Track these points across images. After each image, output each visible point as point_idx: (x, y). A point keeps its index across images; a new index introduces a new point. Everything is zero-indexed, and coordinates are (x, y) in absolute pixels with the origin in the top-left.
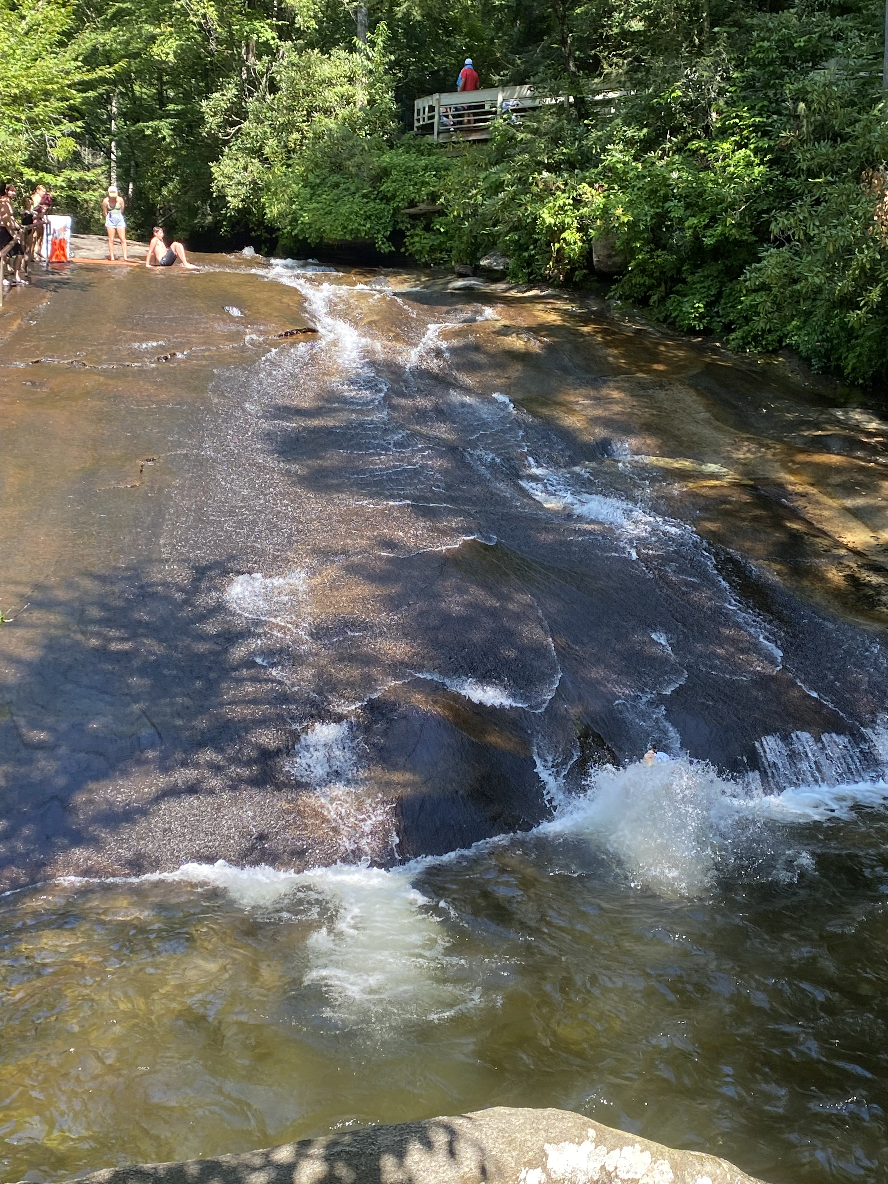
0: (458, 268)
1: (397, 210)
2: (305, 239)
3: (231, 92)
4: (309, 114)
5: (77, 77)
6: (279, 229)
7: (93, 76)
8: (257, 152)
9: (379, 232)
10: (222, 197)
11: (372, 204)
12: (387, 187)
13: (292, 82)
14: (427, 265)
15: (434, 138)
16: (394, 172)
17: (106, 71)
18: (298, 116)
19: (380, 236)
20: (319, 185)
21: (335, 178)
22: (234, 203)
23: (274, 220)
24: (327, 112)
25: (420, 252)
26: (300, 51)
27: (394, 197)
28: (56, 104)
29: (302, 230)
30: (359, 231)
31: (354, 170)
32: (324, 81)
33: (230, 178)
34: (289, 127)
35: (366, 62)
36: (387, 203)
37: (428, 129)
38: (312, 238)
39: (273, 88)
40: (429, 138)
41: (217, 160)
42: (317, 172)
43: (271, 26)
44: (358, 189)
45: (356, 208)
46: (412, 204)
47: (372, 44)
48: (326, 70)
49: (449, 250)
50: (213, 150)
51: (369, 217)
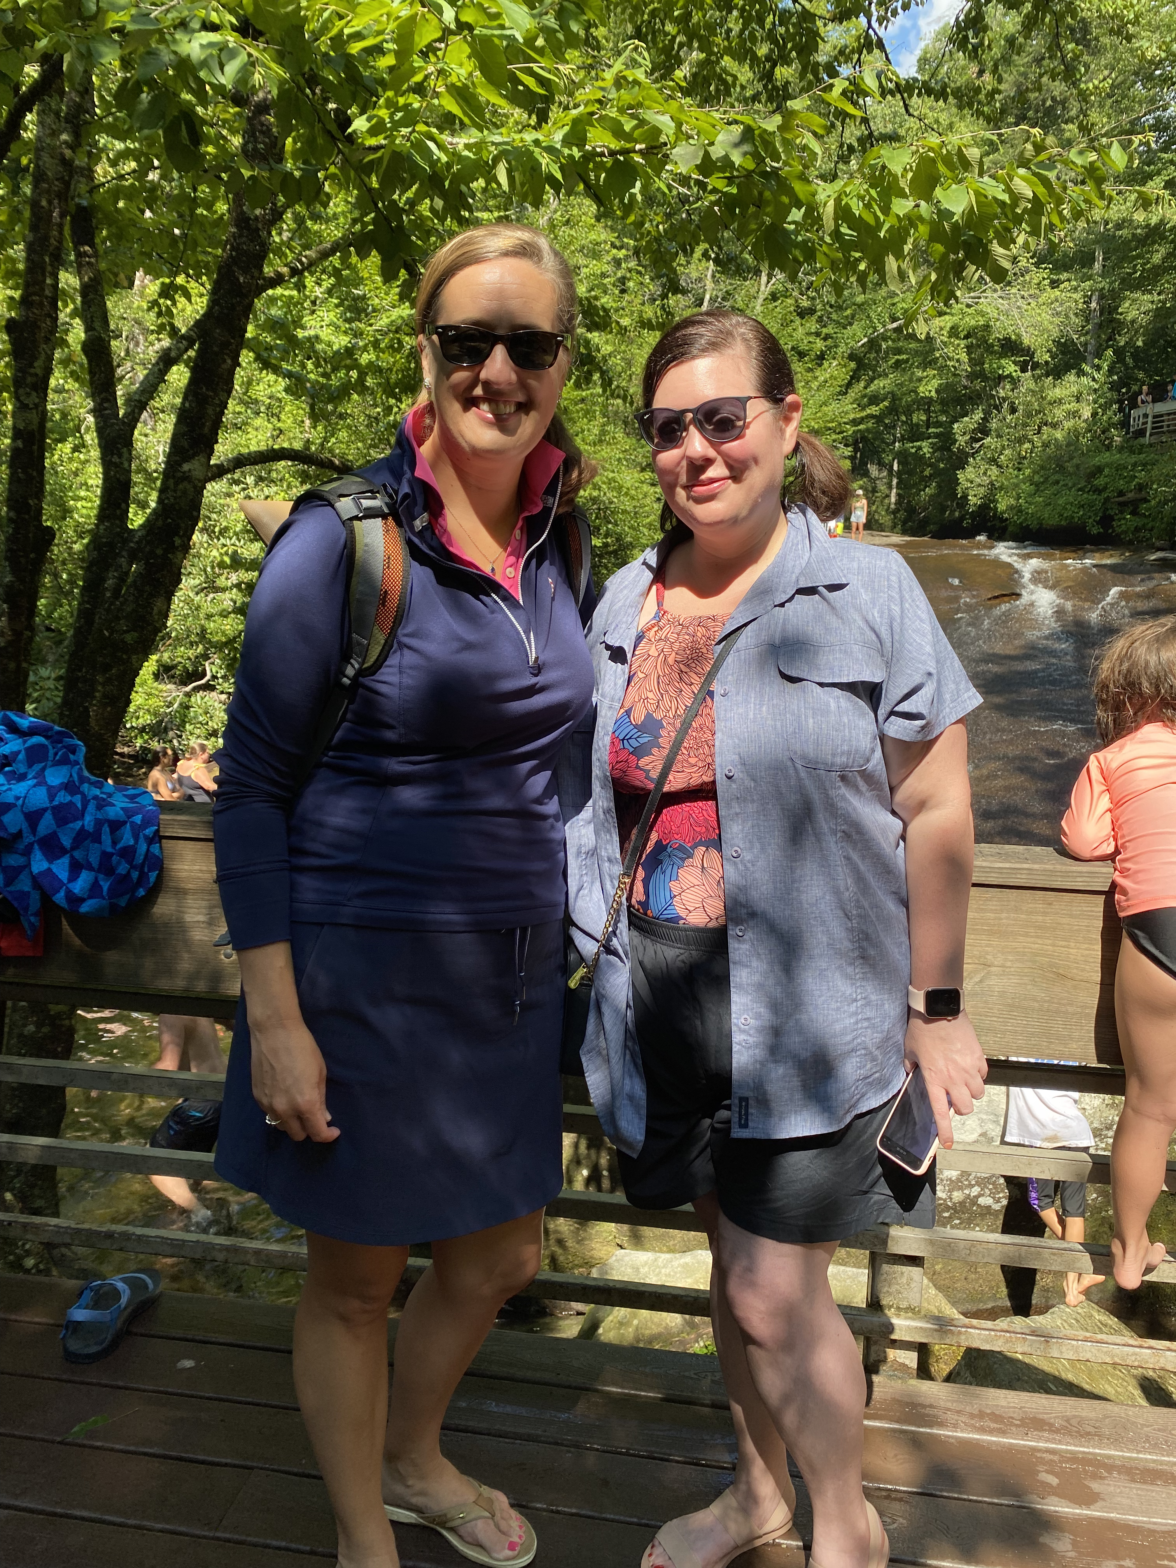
0: (1158, 544)
1: (1107, 499)
2: (1028, 525)
3: (978, 415)
4: (1040, 428)
5: (852, 416)
6: (1007, 519)
7: (864, 414)
8: (993, 461)
9: (1090, 517)
10: (965, 497)
11: (1085, 496)
12: (1100, 481)
13: (1028, 404)
14: (1131, 542)
15: (1147, 440)
16: (1106, 471)
17: (874, 410)
18: (1031, 431)
19: (1091, 521)
20: (1042, 483)
21: (1056, 477)
23: (1002, 513)
24: (1054, 426)
25: (1126, 532)
26: (1037, 379)
27: (1105, 488)
28: (834, 437)
29: (1026, 519)
30: (1073, 518)
31: (1071, 470)
32: (1055, 402)
33: (972, 482)
34: (1020, 441)
35: (1092, 383)
36: (1099, 495)
37: (1141, 433)
38: (1034, 525)
39: (1013, 410)
40: (1142, 440)
41: (964, 468)
42: (1042, 472)
43: (1015, 363)
44: (1074, 485)
45: (1071, 500)
46: (1121, 494)
47: (1098, 368)
48: (1058, 392)
49: (1151, 530)
50: (960, 461)
51: (1083, 506)
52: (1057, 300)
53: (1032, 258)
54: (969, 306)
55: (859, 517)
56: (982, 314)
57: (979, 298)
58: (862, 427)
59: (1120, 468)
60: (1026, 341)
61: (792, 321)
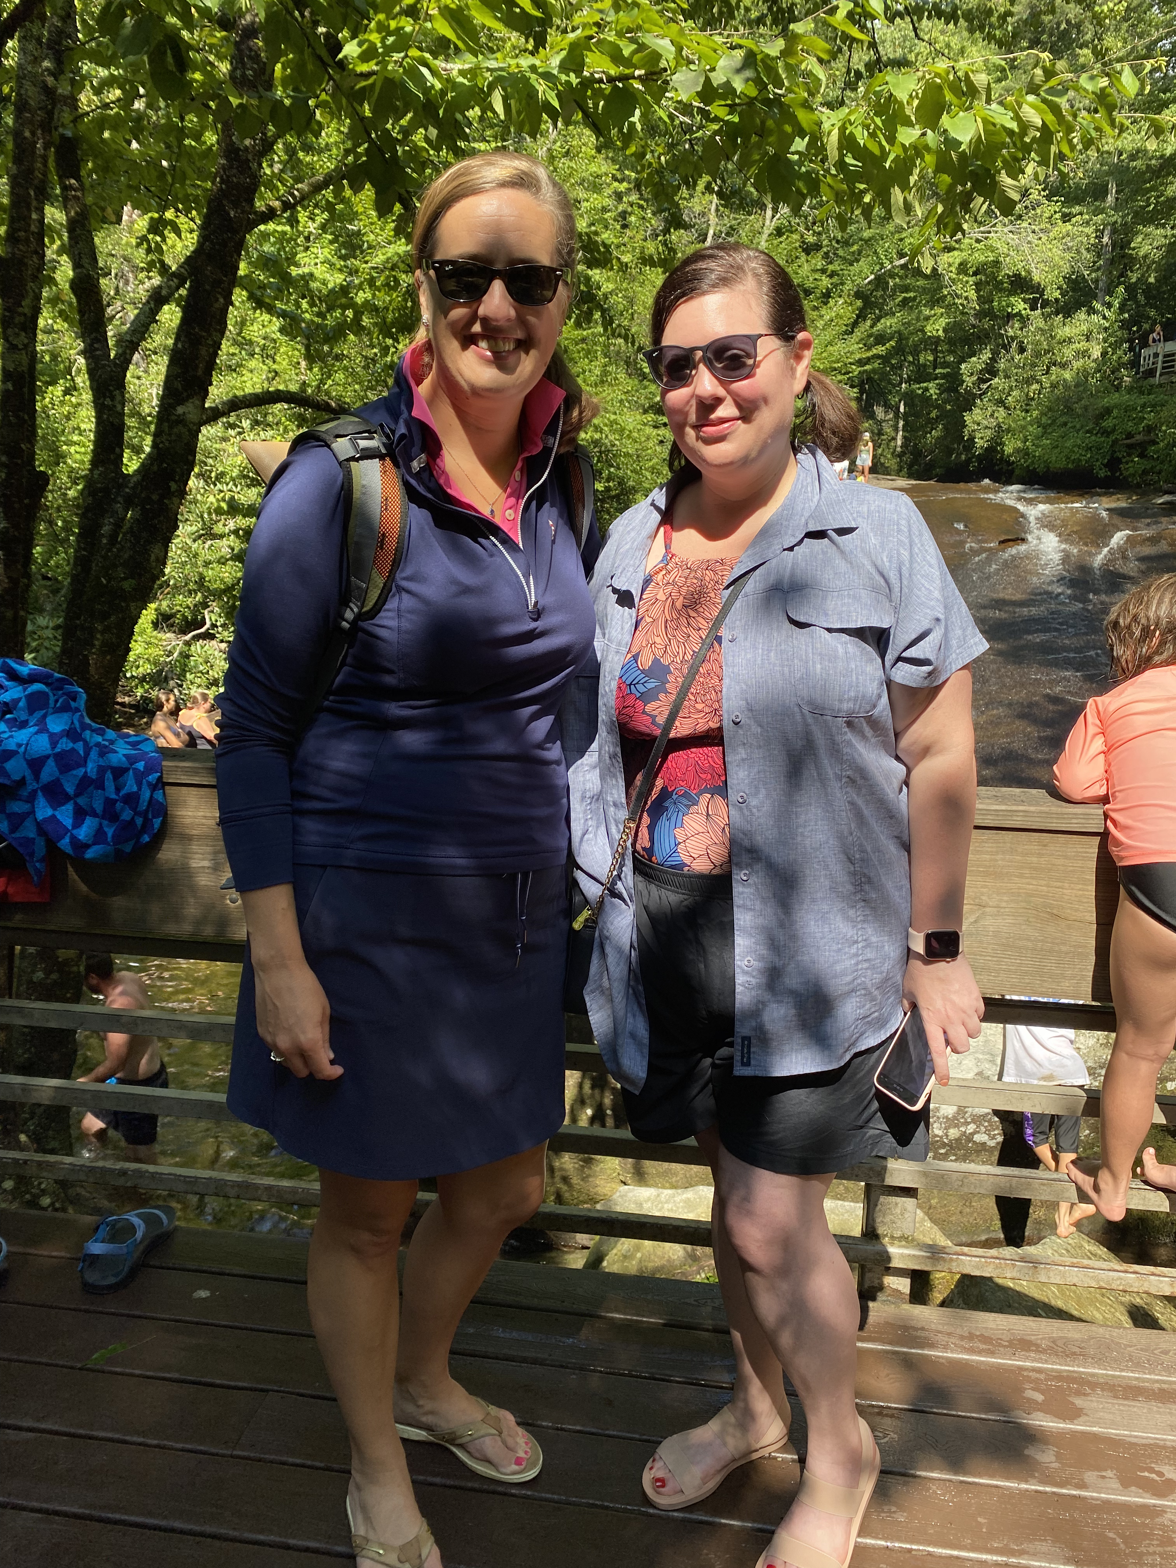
0: (1166, 487)
1: (1115, 442)
2: (1035, 469)
3: (986, 355)
4: (1048, 368)
5: (858, 356)
6: (1013, 462)
7: (870, 354)
8: (1001, 402)
9: (1097, 460)
10: (972, 439)
11: (1093, 438)
12: (1108, 423)
13: (1038, 343)
14: (1138, 486)
15: (1157, 380)
16: (1115, 412)
17: (880, 350)
18: (1038, 372)
19: (1098, 463)
20: (1050, 425)
21: (1064, 419)
22: (980, 443)
23: (1011, 455)
25: (1134, 475)
26: (1046, 317)
27: (1114, 430)
29: (1033, 462)
30: (1080, 460)
31: (1079, 411)
32: (1064, 341)
33: (978, 424)
34: (1028, 381)
35: (1102, 322)
36: (1108, 437)
37: (1151, 373)
38: (1041, 468)
39: (1022, 350)
40: (1151, 380)
41: (970, 410)
42: (1050, 414)
43: (1025, 300)
44: (1082, 427)
45: (1079, 442)
46: (1129, 436)
47: (1109, 306)
48: (1067, 331)
49: (1160, 473)
50: (968, 403)
51: (1090, 449)
52: (1068, 235)
53: (1044, 190)
54: (978, 241)
55: (864, 461)
56: (992, 249)
57: (990, 232)
58: (867, 367)
59: (1128, 409)
60: (1036, 277)
61: (797, 257)
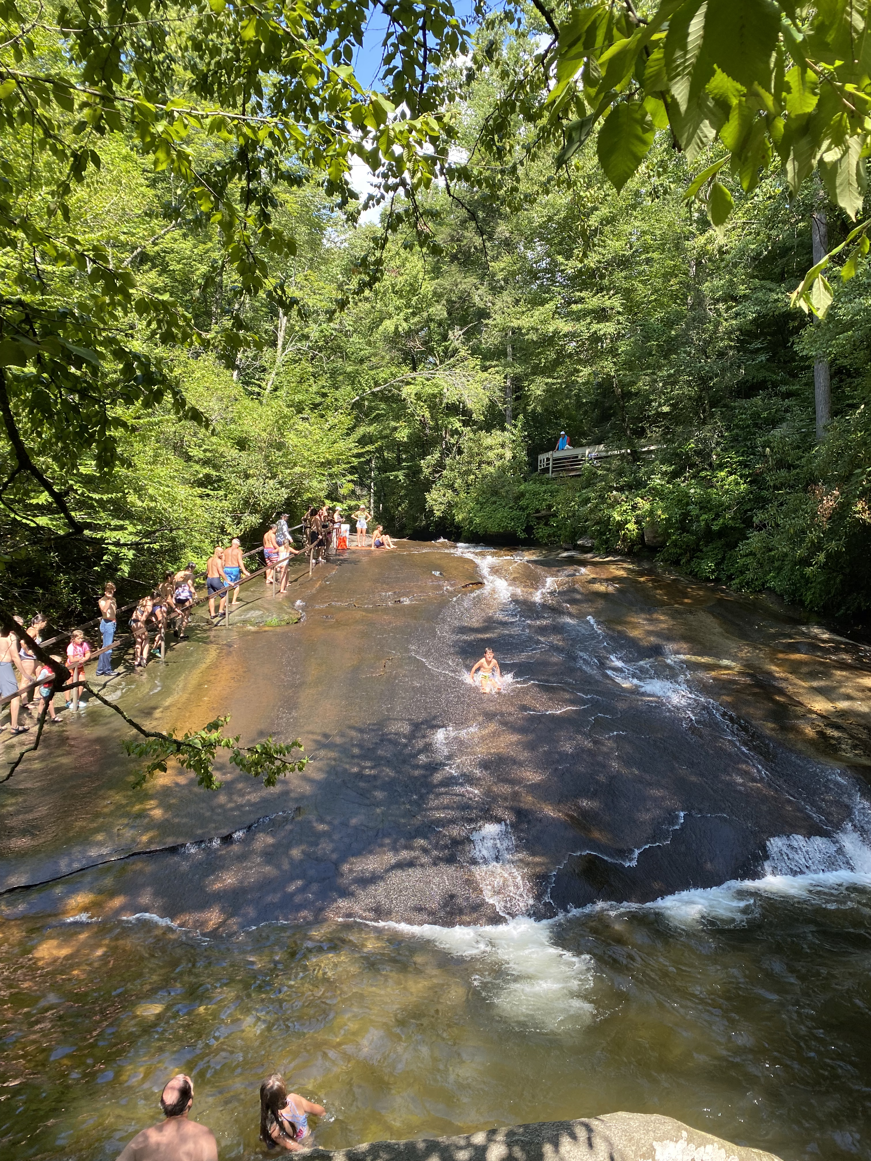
0: (564, 546)
1: (529, 515)
2: (477, 532)
3: (437, 455)
4: (479, 465)
5: (355, 451)
6: (462, 527)
8: (451, 486)
9: (518, 527)
10: (431, 511)
11: (515, 512)
12: (523, 502)
13: (470, 448)
14: (546, 544)
15: (550, 475)
16: (527, 495)
17: (370, 448)
18: (474, 466)
19: (519, 529)
20: (485, 503)
21: (494, 499)
22: (438, 514)
23: (460, 522)
24: (489, 463)
25: (542, 537)
26: (475, 432)
27: (527, 507)
28: (344, 466)
29: (475, 527)
30: (507, 527)
31: (504, 494)
32: (488, 447)
33: (436, 501)
34: (467, 473)
35: (511, 436)
36: (523, 511)
37: (546, 470)
38: (481, 532)
39: (460, 452)
40: (547, 475)
41: (429, 491)
42: (484, 496)
43: (459, 420)
44: (506, 504)
45: (506, 515)
46: (538, 511)
47: (515, 426)
48: (488, 441)
49: (559, 536)
50: (427, 485)
51: (513, 519)
52: (486, 380)
53: (468, 350)
54: (428, 380)
55: (362, 525)
56: (436, 385)
59: (535, 494)
60: (470, 405)
